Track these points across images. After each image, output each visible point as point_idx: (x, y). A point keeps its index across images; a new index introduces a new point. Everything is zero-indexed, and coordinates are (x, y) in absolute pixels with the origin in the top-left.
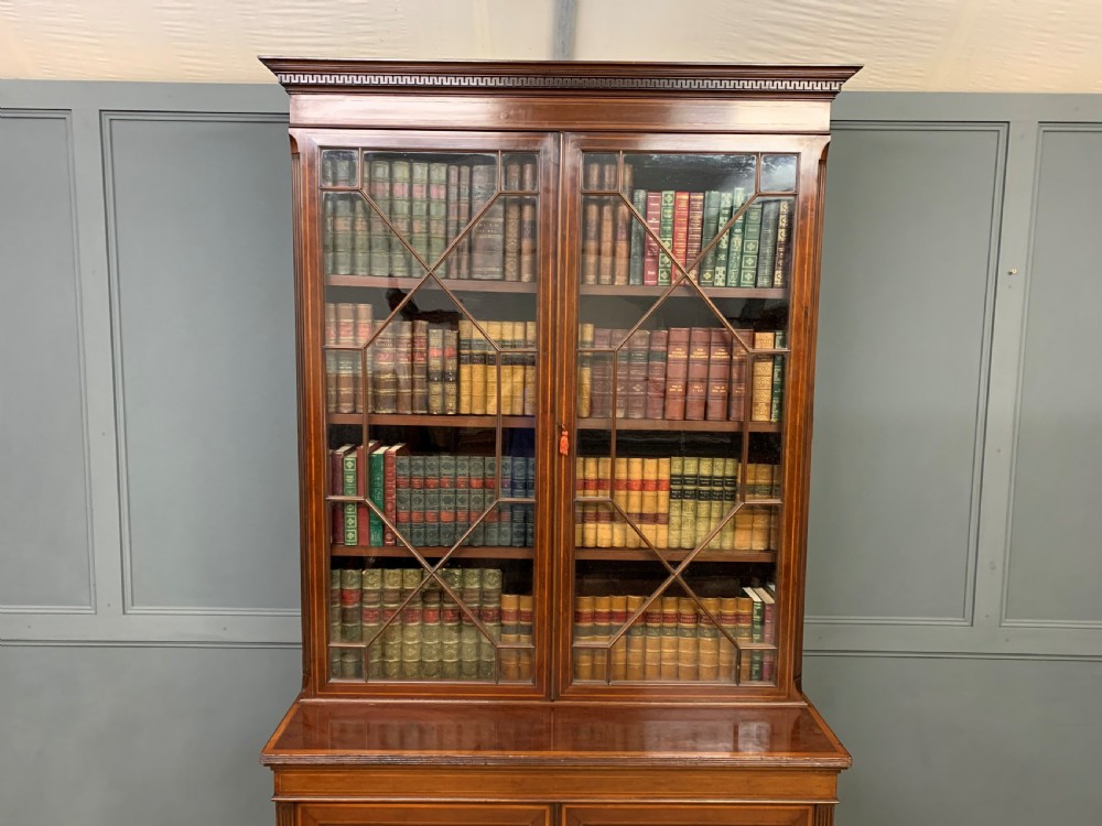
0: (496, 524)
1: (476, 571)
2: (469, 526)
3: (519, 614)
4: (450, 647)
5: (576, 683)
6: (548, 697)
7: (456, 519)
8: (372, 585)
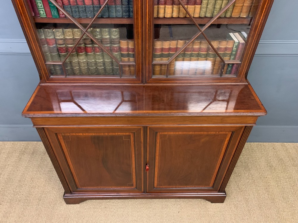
0: (114, 6)
1: (107, 29)
2: (100, 7)
3: (128, 49)
4: (99, 63)
5: (154, 77)
6: (142, 82)
7: (93, 4)
8: (59, 36)
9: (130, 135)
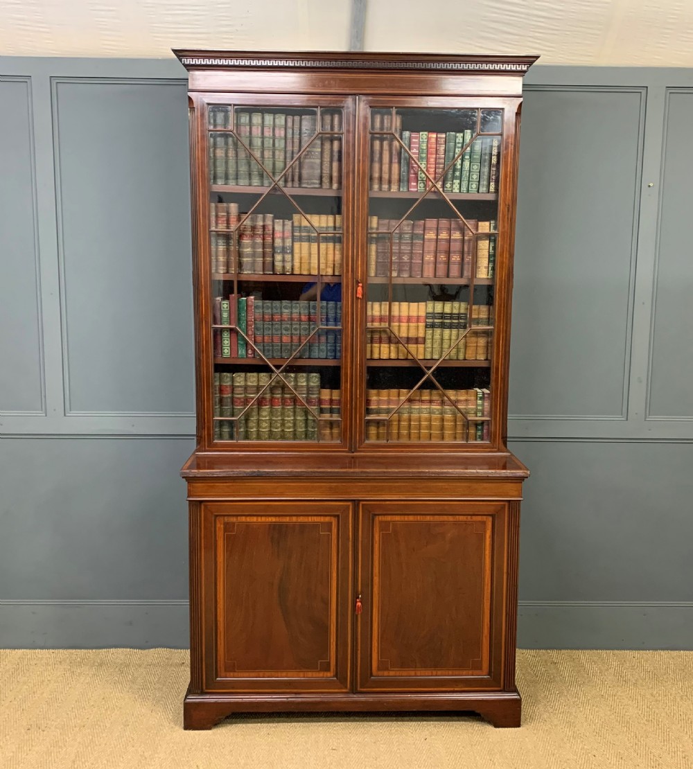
0: (317, 344)
1: (304, 375)
2: (300, 345)
3: (331, 401)
4: (289, 421)
5: (367, 442)
6: (350, 451)
7: (292, 341)
8: (240, 382)
9: (331, 523)
